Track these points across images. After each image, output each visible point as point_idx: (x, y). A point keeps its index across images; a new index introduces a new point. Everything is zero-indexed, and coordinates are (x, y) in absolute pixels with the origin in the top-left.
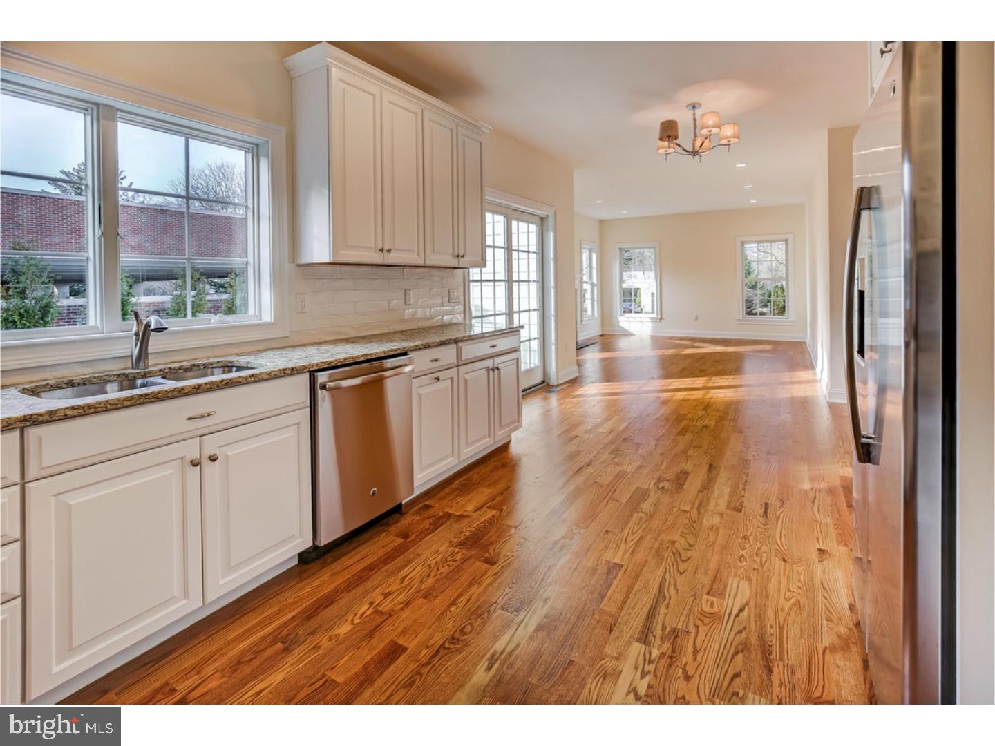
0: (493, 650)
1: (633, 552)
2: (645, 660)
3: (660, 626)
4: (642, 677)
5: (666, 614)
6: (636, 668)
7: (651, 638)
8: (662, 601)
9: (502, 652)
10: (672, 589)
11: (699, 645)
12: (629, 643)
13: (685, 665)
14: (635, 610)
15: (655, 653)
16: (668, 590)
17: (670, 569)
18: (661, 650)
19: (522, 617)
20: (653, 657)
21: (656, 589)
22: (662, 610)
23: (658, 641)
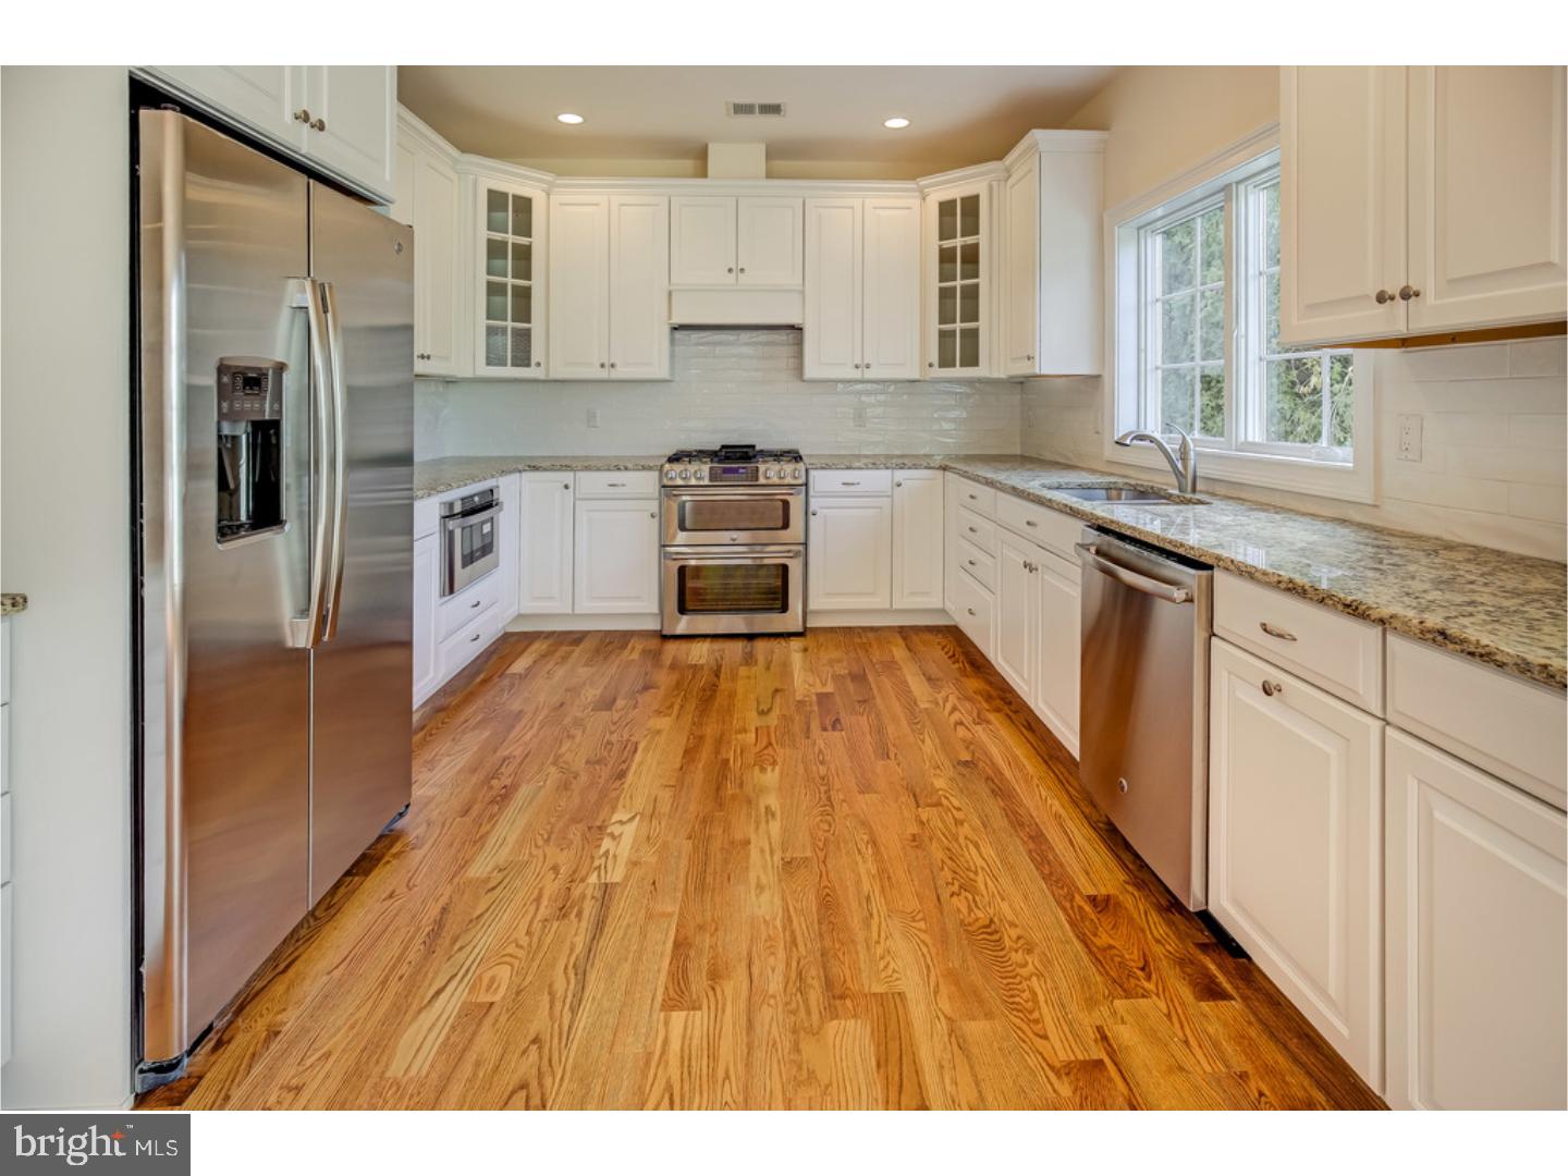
0: (779, 819)
1: (647, 1063)
2: (605, 867)
3: (586, 914)
4: (608, 851)
5: (576, 934)
6: (615, 856)
7: (598, 894)
8: (582, 956)
9: (767, 822)
10: (560, 993)
11: (533, 907)
12: (627, 878)
13: (554, 880)
14: (625, 923)
15: (593, 879)
16: (568, 983)
17: (560, 1043)
18: (585, 884)
19: (775, 858)
20: (596, 874)
21: (592, 977)
22: (580, 942)
23: (589, 892)
